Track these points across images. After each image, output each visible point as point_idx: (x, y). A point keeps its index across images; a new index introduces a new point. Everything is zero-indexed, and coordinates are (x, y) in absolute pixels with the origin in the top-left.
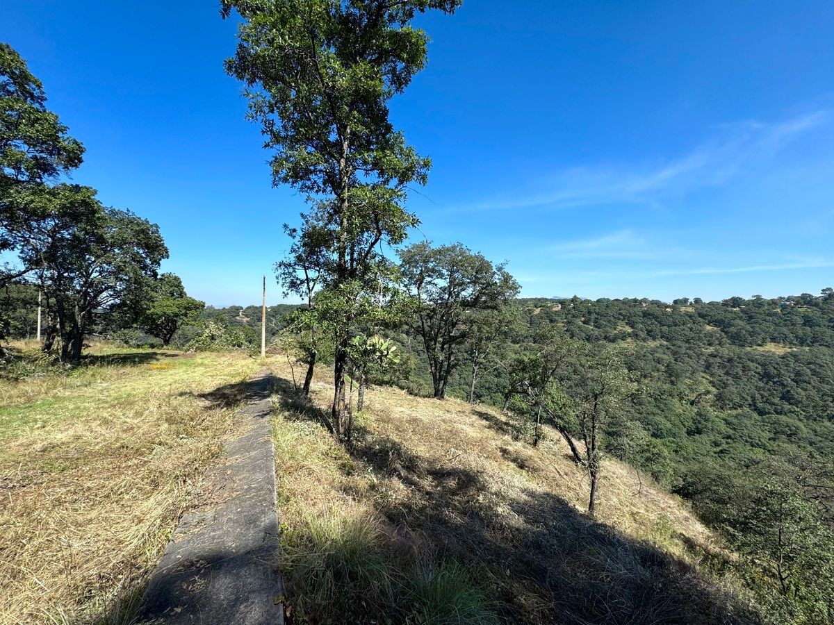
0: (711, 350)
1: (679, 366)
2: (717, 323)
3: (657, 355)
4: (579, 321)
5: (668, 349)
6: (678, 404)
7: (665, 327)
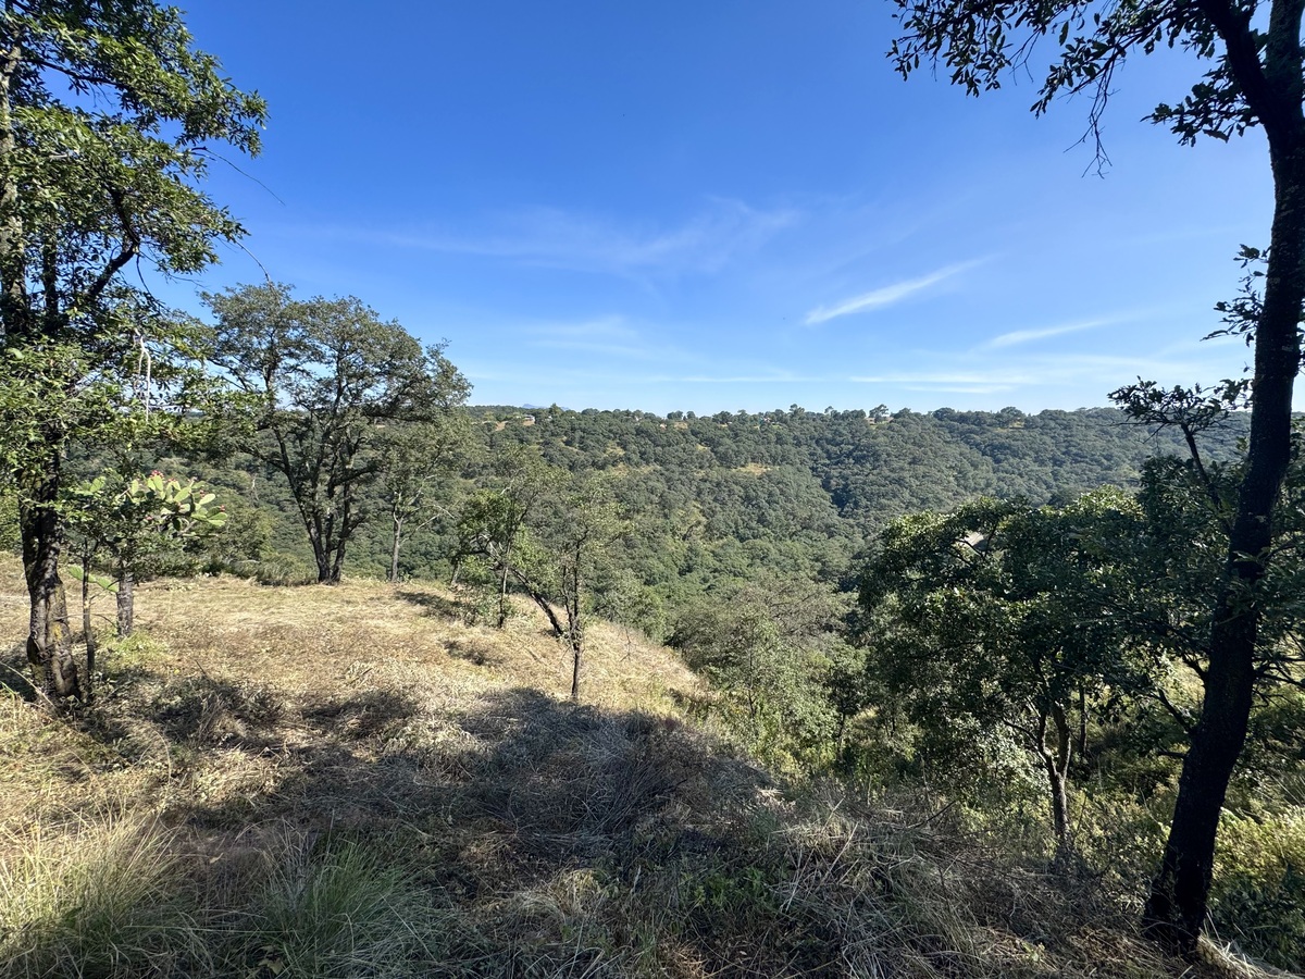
0: (702, 473)
1: (671, 496)
2: (708, 441)
3: (650, 483)
4: (560, 442)
5: (662, 474)
6: (671, 541)
7: (660, 448)
